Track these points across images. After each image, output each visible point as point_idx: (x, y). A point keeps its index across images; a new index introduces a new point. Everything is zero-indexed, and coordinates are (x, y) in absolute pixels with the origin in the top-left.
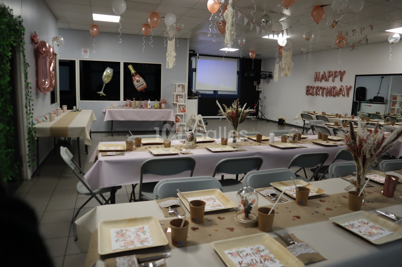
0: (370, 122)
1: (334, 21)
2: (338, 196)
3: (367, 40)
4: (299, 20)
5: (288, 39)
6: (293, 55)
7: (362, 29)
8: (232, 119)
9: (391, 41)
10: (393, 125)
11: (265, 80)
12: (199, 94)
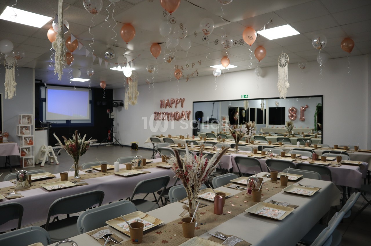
0: (207, 141)
1: (171, 57)
2: (174, 224)
3: (198, 73)
4: (140, 55)
5: (133, 71)
6: (138, 85)
7: (193, 65)
8: (72, 152)
9: (215, 74)
10: (223, 142)
11: (117, 108)
12: (50, 124)
